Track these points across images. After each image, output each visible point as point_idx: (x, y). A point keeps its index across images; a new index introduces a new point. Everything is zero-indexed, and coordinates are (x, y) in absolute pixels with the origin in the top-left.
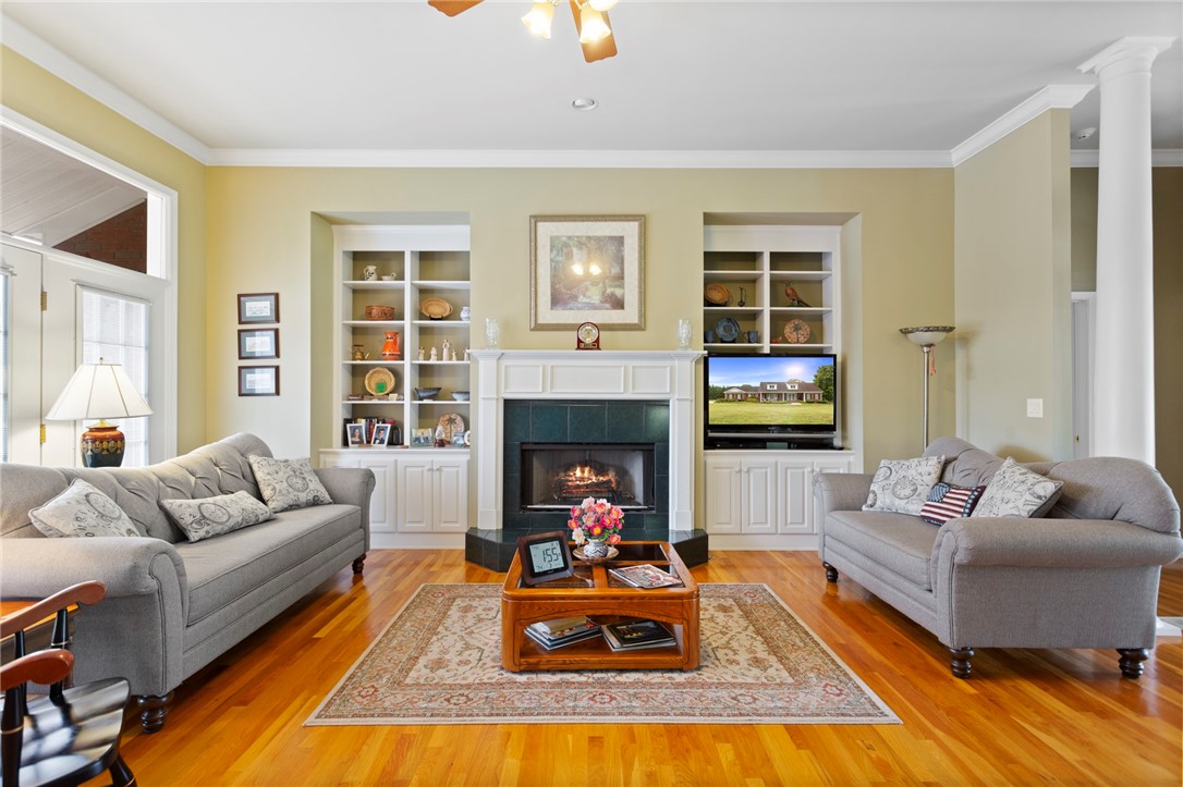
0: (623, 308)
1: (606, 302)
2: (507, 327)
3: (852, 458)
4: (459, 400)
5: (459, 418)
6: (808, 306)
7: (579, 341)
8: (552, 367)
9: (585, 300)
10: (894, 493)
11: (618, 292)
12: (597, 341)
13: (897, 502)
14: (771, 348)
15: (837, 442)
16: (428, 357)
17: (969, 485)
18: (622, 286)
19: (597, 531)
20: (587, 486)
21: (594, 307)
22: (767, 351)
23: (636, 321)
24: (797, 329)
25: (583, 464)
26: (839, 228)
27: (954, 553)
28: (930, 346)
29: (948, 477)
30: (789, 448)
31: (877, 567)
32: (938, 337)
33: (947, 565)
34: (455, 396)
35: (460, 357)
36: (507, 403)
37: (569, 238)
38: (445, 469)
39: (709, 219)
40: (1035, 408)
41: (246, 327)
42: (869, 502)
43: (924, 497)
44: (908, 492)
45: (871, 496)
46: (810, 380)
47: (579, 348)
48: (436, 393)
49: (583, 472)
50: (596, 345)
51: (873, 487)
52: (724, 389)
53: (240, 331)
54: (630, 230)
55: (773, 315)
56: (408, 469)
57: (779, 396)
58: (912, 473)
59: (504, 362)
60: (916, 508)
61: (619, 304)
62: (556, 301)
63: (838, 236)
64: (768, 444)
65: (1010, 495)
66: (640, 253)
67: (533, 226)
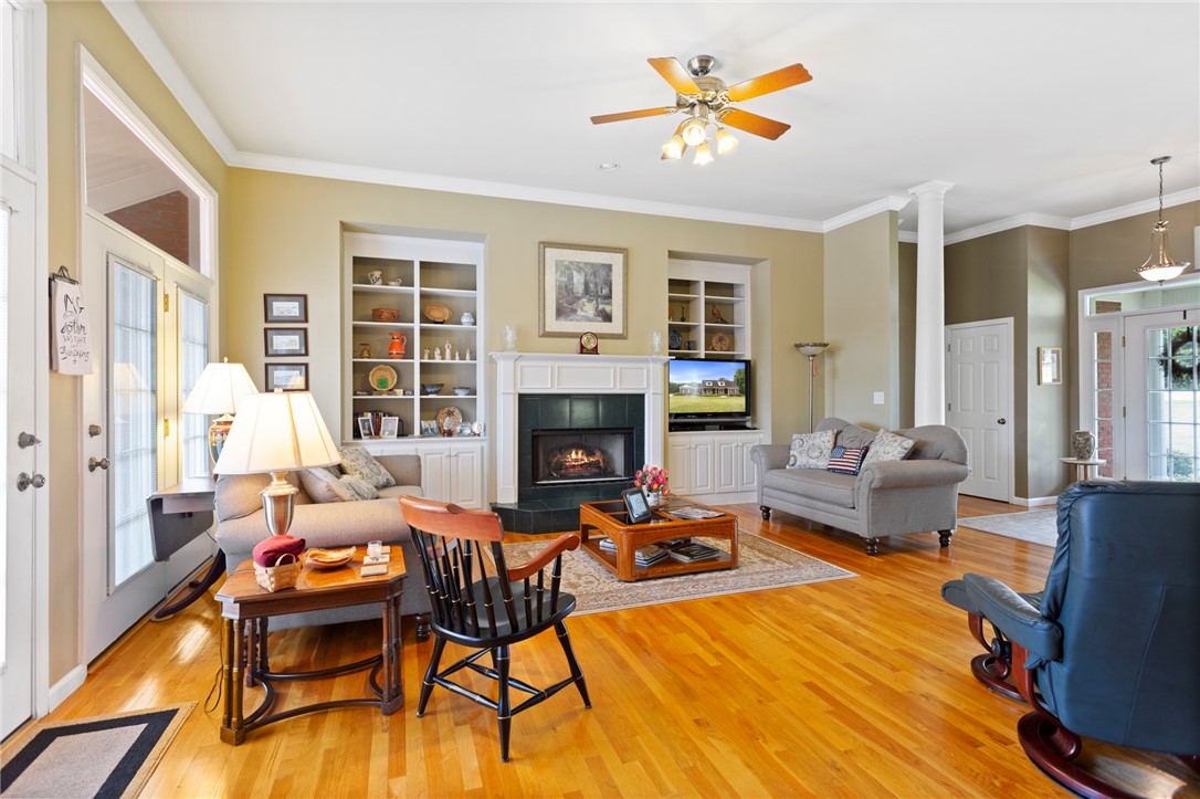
0: (610, 321)
1: (598, 315)
2: (520, 333)
3: (761, 436)
4: (461, 395)
5: (457, 411)
6: (726, 323)
7: (582, 347)
8: (559, 367)
9: (582, 314)
10: (808, 456)
11: (608, 308)
12: (596, 347)
13: (811, 460)
14: (706, 354)
15: (749, 424)
16: (431, 356)
17: (858, 446)
18: (610, 304)
19: (655, 486)
20: (581, 465)
21: (590, 320)
22: (703, 357)
23: (621, 332)
24: (721, 340)
25: (577, 447)
26: (750, 267)
27: (872, 482)
28: (813, 356)
29: (839, 443)
30: (720, 429)
31: (811, 501)
32: (819, 350)
33: (867, 490)
34: (457, 391)
35: (462, 357)
36: (521, 396)
37: (571, 263)
38: (461, 455)
39: (672, 255)
40: (879, 398)
41: (273, 326)
42: (791, 463)
43: (827, 456)
44: (817, 454)
45: (792, 458)
46: (731, 379)
47: (582, 353)
48: (439, 389)
49: (577, 454)
50: (595, 351)
51: (792, 453)
52: (679, 385)
53: (266, 330)
54: (616, 260)
55: (707, 328)
56: (428, 457)
57: (714, 390)
58: (817, 442)
59: (521, 363)
60: (823, 463)
61: (607, 318)
62: (560, 313)
63: (749, 273)
64: (707, 427)
65: (888, 449)
66: (624, 278)
67: (542, 251)
